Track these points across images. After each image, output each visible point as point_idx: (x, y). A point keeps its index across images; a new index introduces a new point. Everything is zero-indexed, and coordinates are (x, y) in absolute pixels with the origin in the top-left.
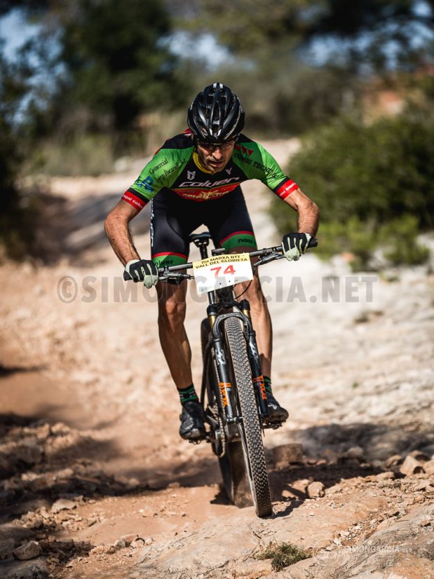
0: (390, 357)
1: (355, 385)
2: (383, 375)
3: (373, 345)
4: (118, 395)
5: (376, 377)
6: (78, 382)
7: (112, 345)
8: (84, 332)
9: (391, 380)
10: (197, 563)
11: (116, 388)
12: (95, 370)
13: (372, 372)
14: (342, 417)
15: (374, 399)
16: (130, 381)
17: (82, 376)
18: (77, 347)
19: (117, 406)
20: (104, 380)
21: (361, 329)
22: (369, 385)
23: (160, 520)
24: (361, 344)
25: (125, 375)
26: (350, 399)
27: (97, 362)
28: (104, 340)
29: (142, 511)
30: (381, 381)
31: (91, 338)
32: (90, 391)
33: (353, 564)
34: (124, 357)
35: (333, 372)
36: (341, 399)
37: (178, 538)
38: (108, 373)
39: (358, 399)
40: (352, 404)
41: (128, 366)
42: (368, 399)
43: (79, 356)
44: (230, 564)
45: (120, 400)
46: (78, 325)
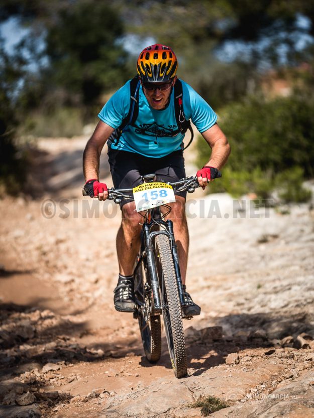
0: (284, 267)
1: (259, 287)
2: (279, 279)
3: (271, 259)
4: (88, 291)
5: (274, 281)
6: (59, 282)
7: (83, 257)
8: (63, 247)
9: (285, 283)
10: (147, 409)
11: (86, 286)
12: (71, 273)
13: (272, 277)
14: (249, 309)
15: (273, 296)
16: (96, 282)
17: (63, 277)
18: (58, 257)
19: (87, 299)
20: (77, 280)
21: (263, 247)
22: (269, 287)
23: (120, 379)
24: (263, 257)
25: (93, 277)
26: (256, 296)
27: (73, 268)
28: (77, 253)
29: (107, 372)
30: (277, 284)
31: (68, 251)
32: (68, 288)
33: (260, 411)
34: (92, 264)
35: (243, 277)
36: (249, 296)
37: (133, 392)
38: (80, 276)
39: (261, 296)
40: (257, 300)
41: (95, 271)
42: (268, 296)
43: (60, 264)
44: (171, 411)
45: (89, 295)
46: (59, 242)
